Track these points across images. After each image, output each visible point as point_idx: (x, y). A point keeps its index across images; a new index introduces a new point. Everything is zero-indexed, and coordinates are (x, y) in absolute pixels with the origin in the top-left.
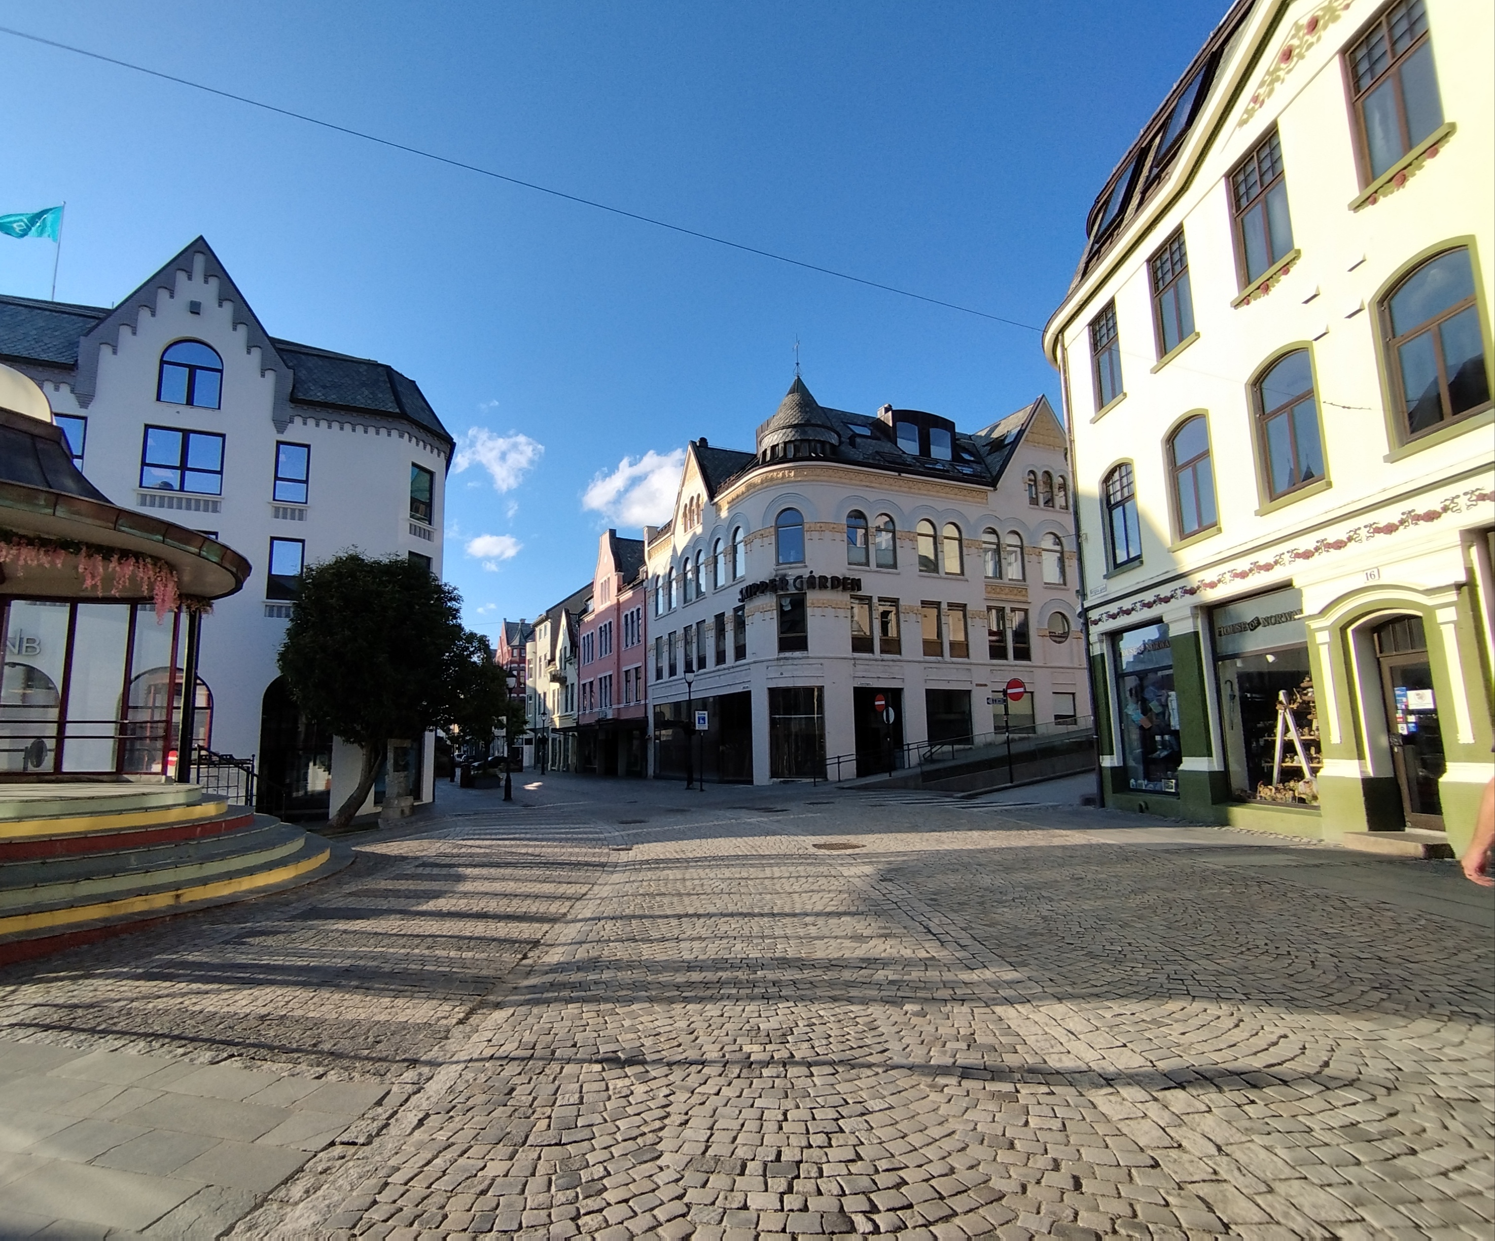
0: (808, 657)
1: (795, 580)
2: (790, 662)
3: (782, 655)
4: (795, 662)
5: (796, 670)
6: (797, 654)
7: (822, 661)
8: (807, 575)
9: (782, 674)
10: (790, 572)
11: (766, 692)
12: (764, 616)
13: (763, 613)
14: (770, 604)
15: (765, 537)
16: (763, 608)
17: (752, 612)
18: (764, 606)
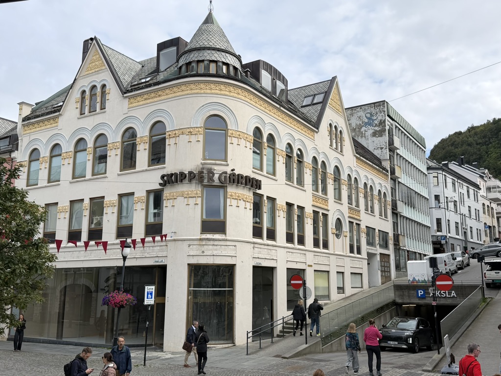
0: (226, 240)
1: (221, 175)
2: (212, 243)
3: (204, 236)
4: (216, 243)
5: (216, 250)
6: (217, 236)
7: (236, 243)
8: (229, 172)
9: (203, 252)
10: (216, 167)
11: (186, 267)
12: (188, 202)
13: (186, 199)
14: (196, 192)
15: (193, 134)
16: (188, 194)
17: (173, 196)
18: (189, 192)
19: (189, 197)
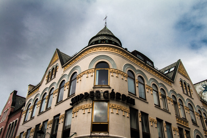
0: (109, 137)
1: (104, 93)
3: (93, 134)
6: (102, 134)
8: (110, 91)
12: (84, 112)
13: (83, 110)
14: (89, 105)
15: (89, 73)
16: (84, 107)
17: (77, 110)
18: (85, 106)
19: (85, 109)
